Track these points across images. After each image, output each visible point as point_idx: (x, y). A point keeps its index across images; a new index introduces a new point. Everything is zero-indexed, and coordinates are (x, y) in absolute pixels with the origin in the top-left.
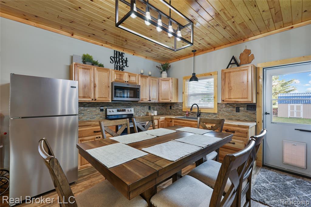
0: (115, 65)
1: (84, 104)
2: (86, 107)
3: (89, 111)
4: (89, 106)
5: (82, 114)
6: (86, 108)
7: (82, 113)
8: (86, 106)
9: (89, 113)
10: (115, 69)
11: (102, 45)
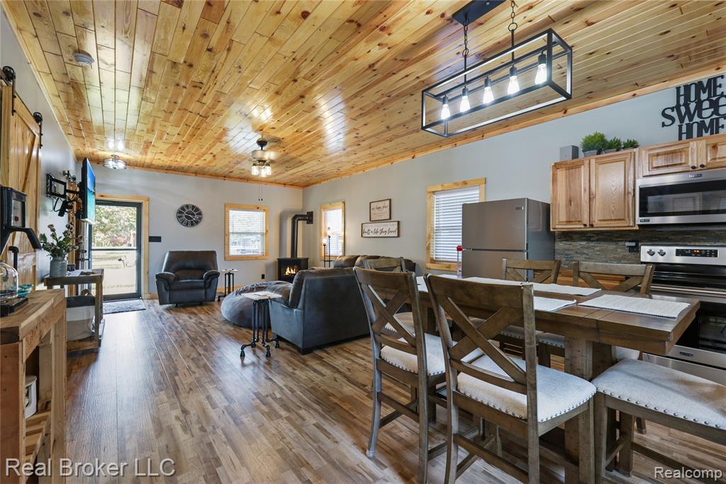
0: (680, 127)
1: (588, 235)
2: (593, 241)
3: (598, 251)
4: (597, 240)
5: (584, 256)
6: (592, 244)
7: (585, 253)
8: (592, 239)
9: (598, 253)
10: (680, 138)
11: (634, 95)
